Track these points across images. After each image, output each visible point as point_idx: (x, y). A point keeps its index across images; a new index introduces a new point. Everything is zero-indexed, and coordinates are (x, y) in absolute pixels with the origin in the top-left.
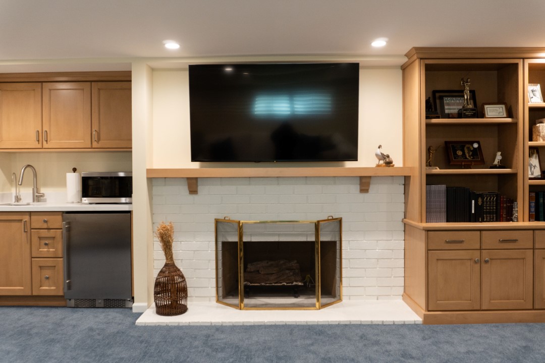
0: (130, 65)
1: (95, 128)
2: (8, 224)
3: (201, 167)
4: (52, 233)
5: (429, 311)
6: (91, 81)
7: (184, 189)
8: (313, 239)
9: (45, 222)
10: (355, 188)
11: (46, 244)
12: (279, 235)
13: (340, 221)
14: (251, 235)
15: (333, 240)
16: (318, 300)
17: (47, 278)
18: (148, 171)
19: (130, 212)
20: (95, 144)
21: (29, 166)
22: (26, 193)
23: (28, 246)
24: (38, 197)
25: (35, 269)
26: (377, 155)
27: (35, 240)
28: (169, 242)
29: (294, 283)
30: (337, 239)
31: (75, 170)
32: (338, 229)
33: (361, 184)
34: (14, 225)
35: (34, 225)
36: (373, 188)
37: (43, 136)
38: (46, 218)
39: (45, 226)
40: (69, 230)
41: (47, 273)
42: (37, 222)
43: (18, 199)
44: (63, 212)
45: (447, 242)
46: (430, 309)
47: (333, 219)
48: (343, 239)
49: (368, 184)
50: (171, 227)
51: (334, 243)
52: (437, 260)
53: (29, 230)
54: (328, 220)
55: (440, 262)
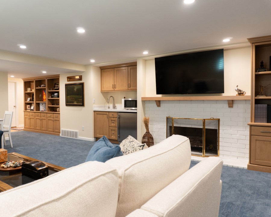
0: (136, 60)
1: (129, 83)
2: (103, 115)
3: (162, 96)
4: (114, 119)
5: (251, 164)
6: (128, 66)
7: (155, 105)
8: (202, 127)
9: (113, 115)
10: (226, 105)
11: (113, 123)
12: (192, 125)
13: (219, 120)
14: (180, 124)
15: (216, 129)
16: (204, 154)
17: (113, 134)
18: (142, 98)
19: (136, 113)
20: (129, 89)
21: (111, 96)
22: (111, 106)
23: (108, 123)
24: (114, 107)
25: (110, 130)
26: (236, 90)
27: (110, 121)
28: (147, 124)
29: (200, 146)
30: (217, 128)
31: (125, 98)
32: (218, 124)
33: (229, 104)
34: (105, 115)
35: (110, 116)
36: (235, 106)
37: (114, 86)
38: (113, 114)
39: (113, 117)
40: (119, 118)
41: (113, 132)
42: (111, 115)
43: (109, 108)
44: (118, 112)
45: (262, 132)
46: (251, 163)
47: (214, 119)
48: (220, 128)
49: (233, 104)
50: (149, 119)
51: (216, 130)
52: (256, 140)
53: (109, 117)
54: (210, 119)
55: (257, 142)
